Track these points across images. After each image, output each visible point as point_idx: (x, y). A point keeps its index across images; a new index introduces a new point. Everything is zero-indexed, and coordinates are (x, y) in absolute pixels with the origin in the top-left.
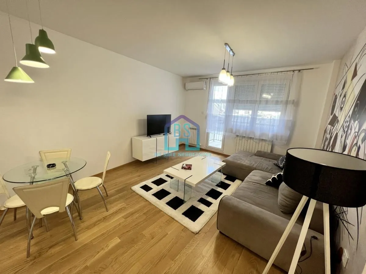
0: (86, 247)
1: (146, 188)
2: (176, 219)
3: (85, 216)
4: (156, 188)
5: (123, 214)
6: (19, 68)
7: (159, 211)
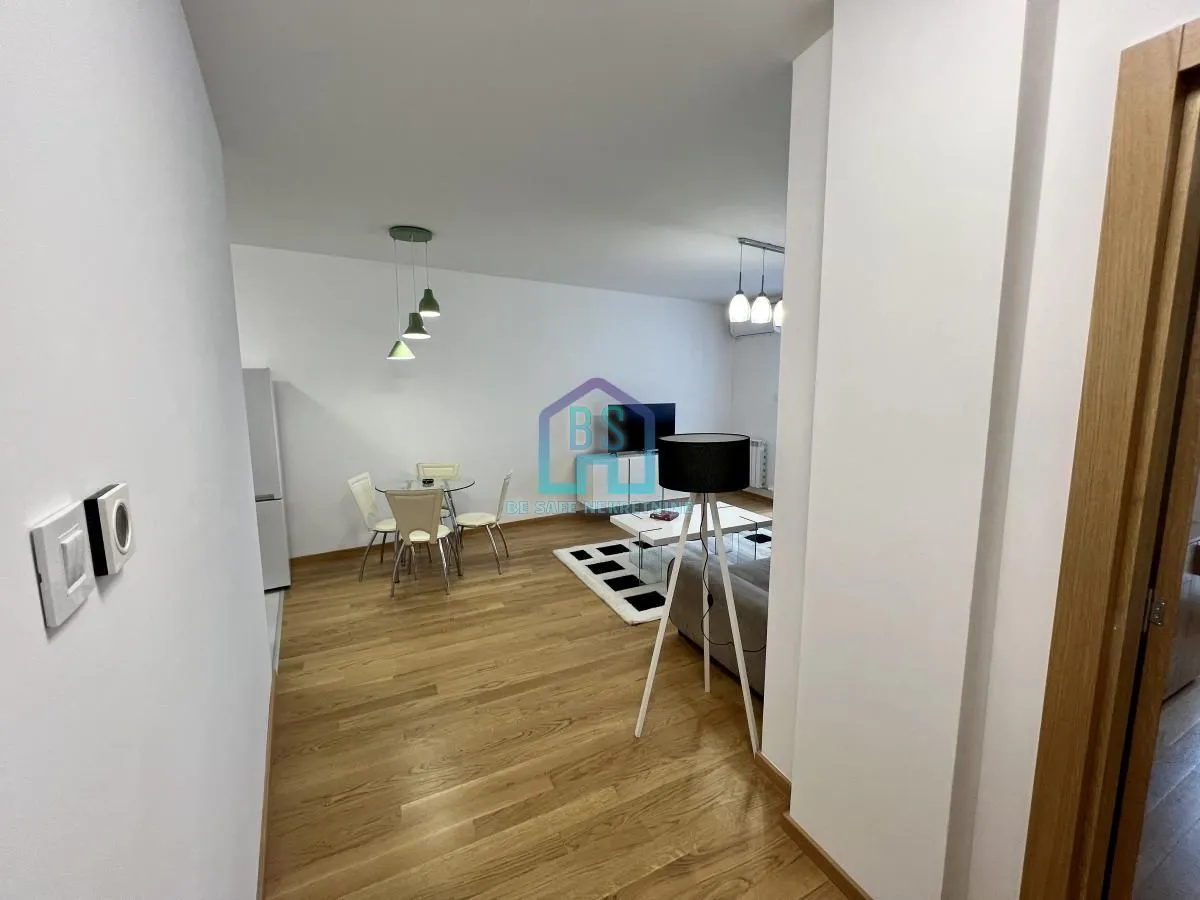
0: (456, 603)
1: (581, 555)
2: (607, 601)
3: (465, 574)
4: (599, 558)
5: (522, 581)
6: (402, 342)
7: (585, 589)
